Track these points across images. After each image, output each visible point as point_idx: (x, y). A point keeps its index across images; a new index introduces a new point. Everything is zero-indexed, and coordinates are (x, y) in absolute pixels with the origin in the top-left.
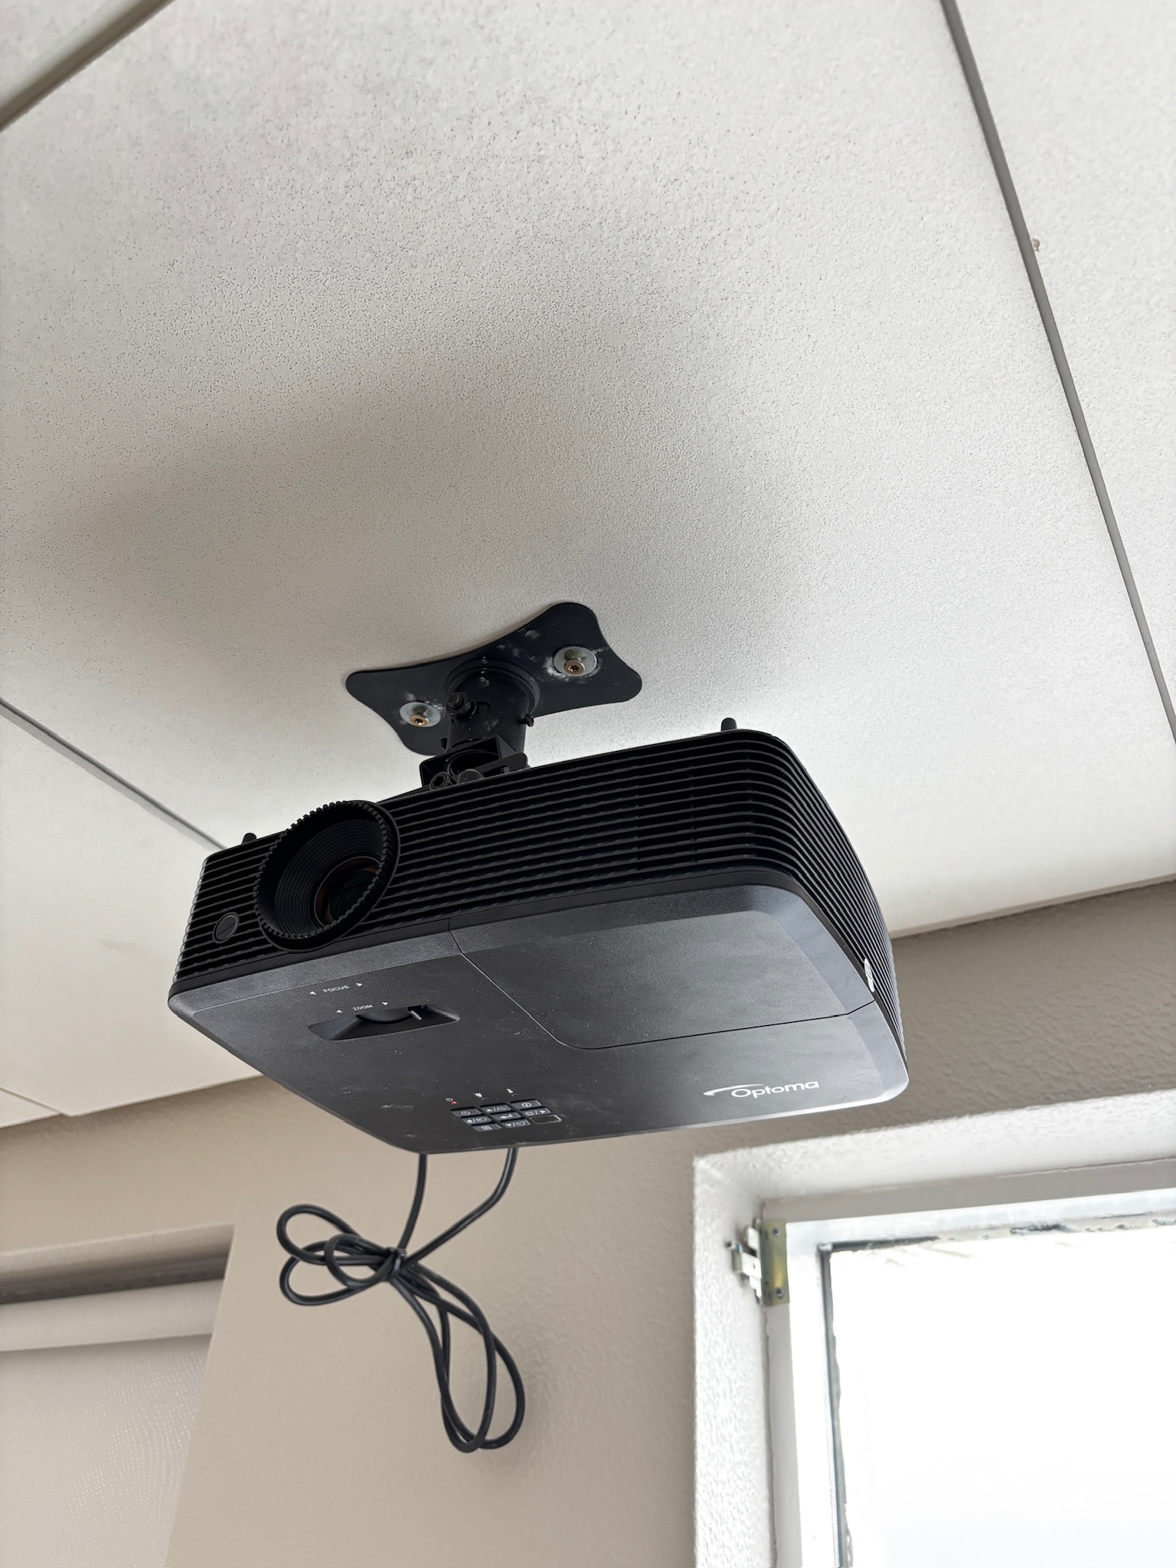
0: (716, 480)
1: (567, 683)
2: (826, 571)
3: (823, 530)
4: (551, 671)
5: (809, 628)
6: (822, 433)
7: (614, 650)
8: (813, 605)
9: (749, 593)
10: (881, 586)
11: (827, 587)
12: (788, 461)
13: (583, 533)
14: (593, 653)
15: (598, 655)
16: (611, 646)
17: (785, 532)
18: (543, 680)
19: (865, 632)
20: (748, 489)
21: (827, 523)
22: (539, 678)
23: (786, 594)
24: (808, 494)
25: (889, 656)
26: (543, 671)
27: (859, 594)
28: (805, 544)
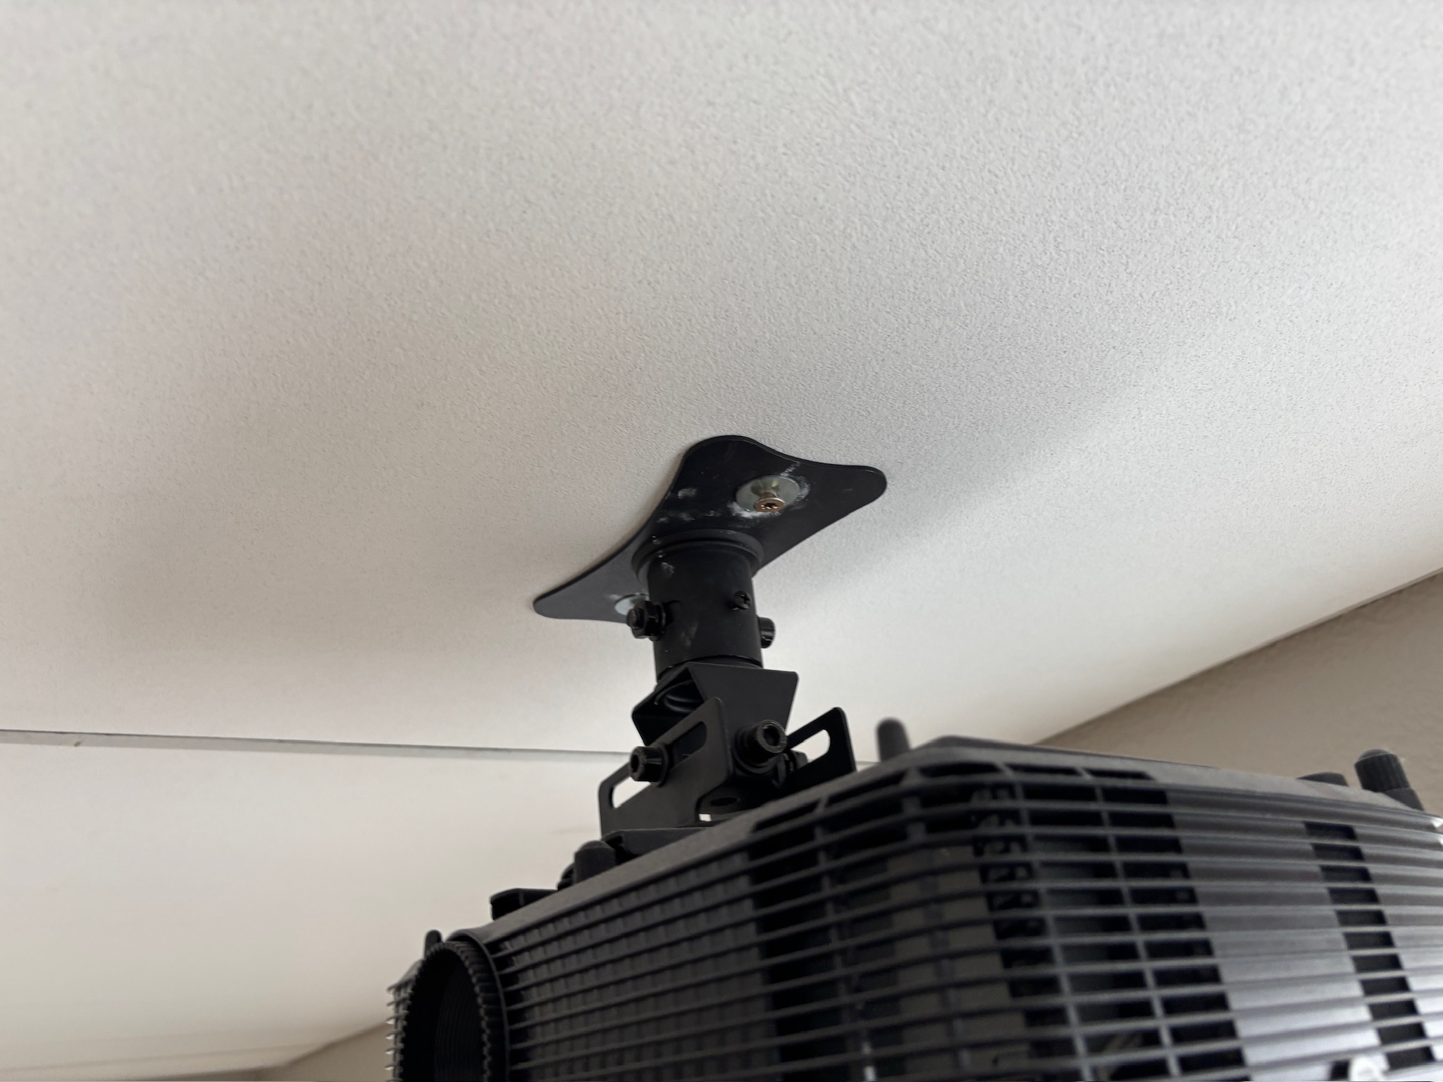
0: (761, 214)
1: (779, 517)
2: (1052, 235)
3: (1000, 187)
4: (747, 514)
5: (1085, 314)
6: (876, 51)
7: (811, 459)
8: (1067, 285)
9: (948, 318)
10: (1172, 208)
11: (1072, 255)
12: (853, 127)
13: (638, 370)
14: (784, 475)
15: (794, 475)
16: (803, 457)
17: (938, 222)
18: (746, 527)
19: (1188, 277)
20: (821, 197)
21: (1001, 174)
22: (739, 526)
23: (1009, 293)
24: (930, 152)
25: (1255, 288)
26: (739, 519)
27: (1138, 237)
28: (985, 219)
